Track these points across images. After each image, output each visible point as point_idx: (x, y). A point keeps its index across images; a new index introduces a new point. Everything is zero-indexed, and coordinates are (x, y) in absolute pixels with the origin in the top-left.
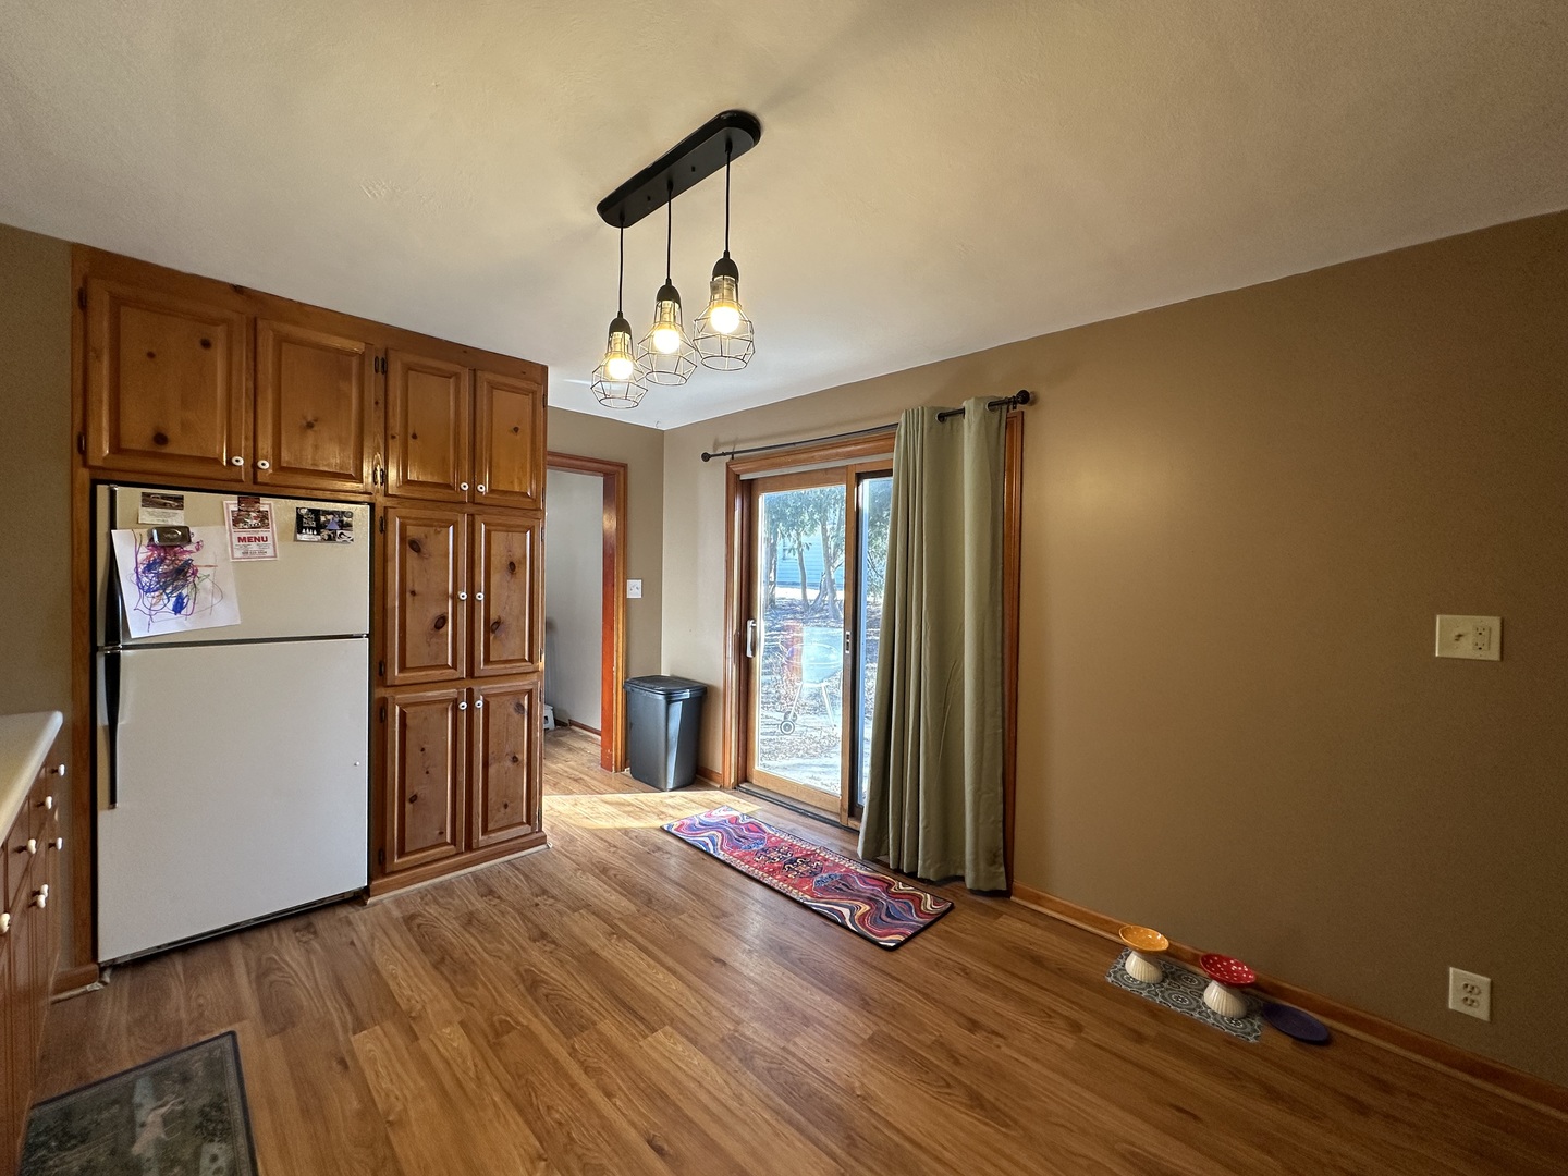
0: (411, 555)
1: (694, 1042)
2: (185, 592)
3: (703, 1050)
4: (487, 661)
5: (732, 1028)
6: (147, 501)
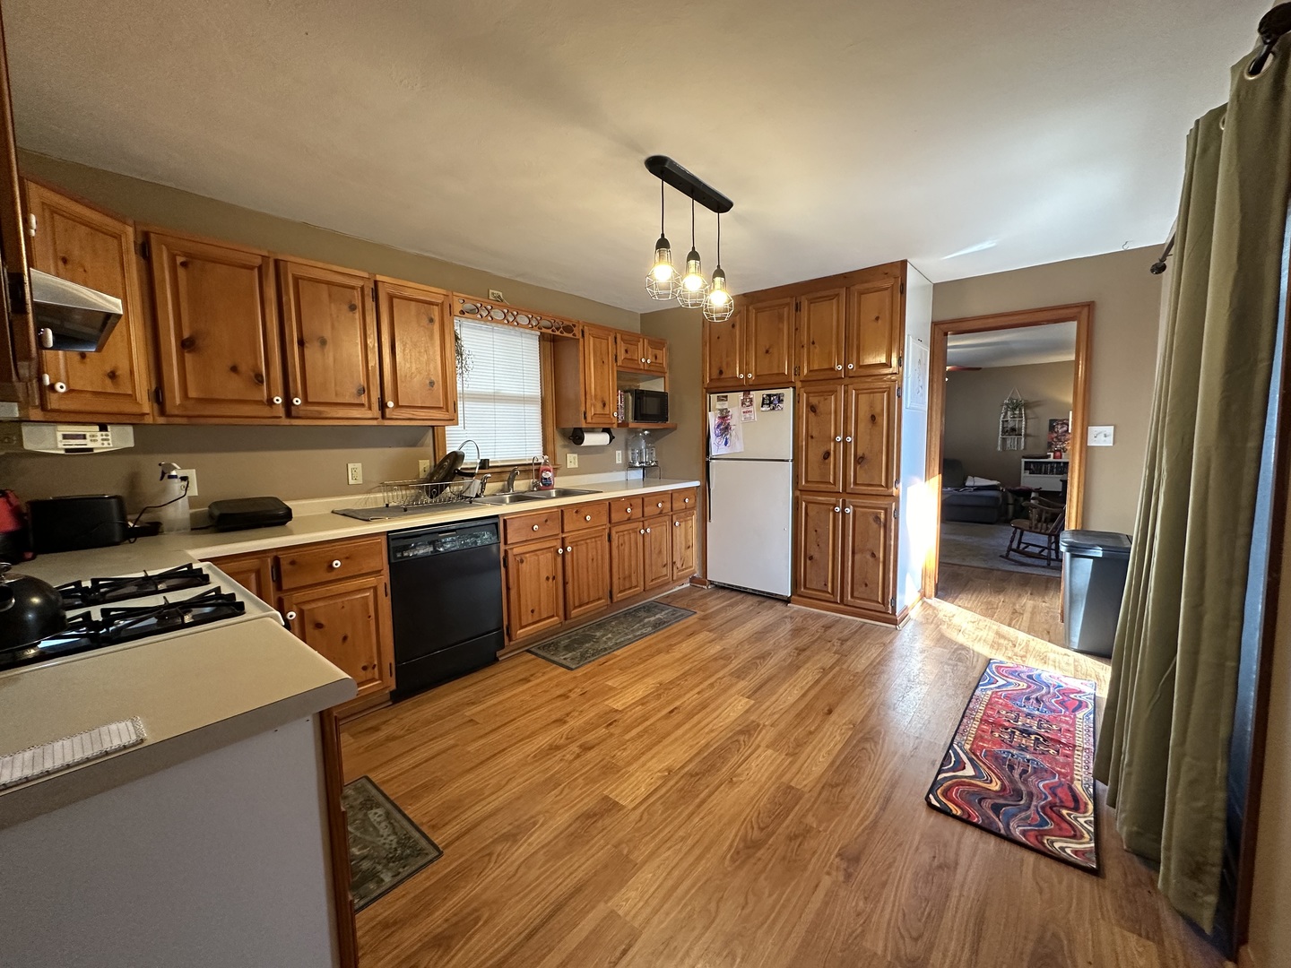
0: (811, 415)
1: (747, 712)
2: (728, 437)
3: (742, 716)
4: (855, 483)
5: (767, 723)
6: (719, 399)
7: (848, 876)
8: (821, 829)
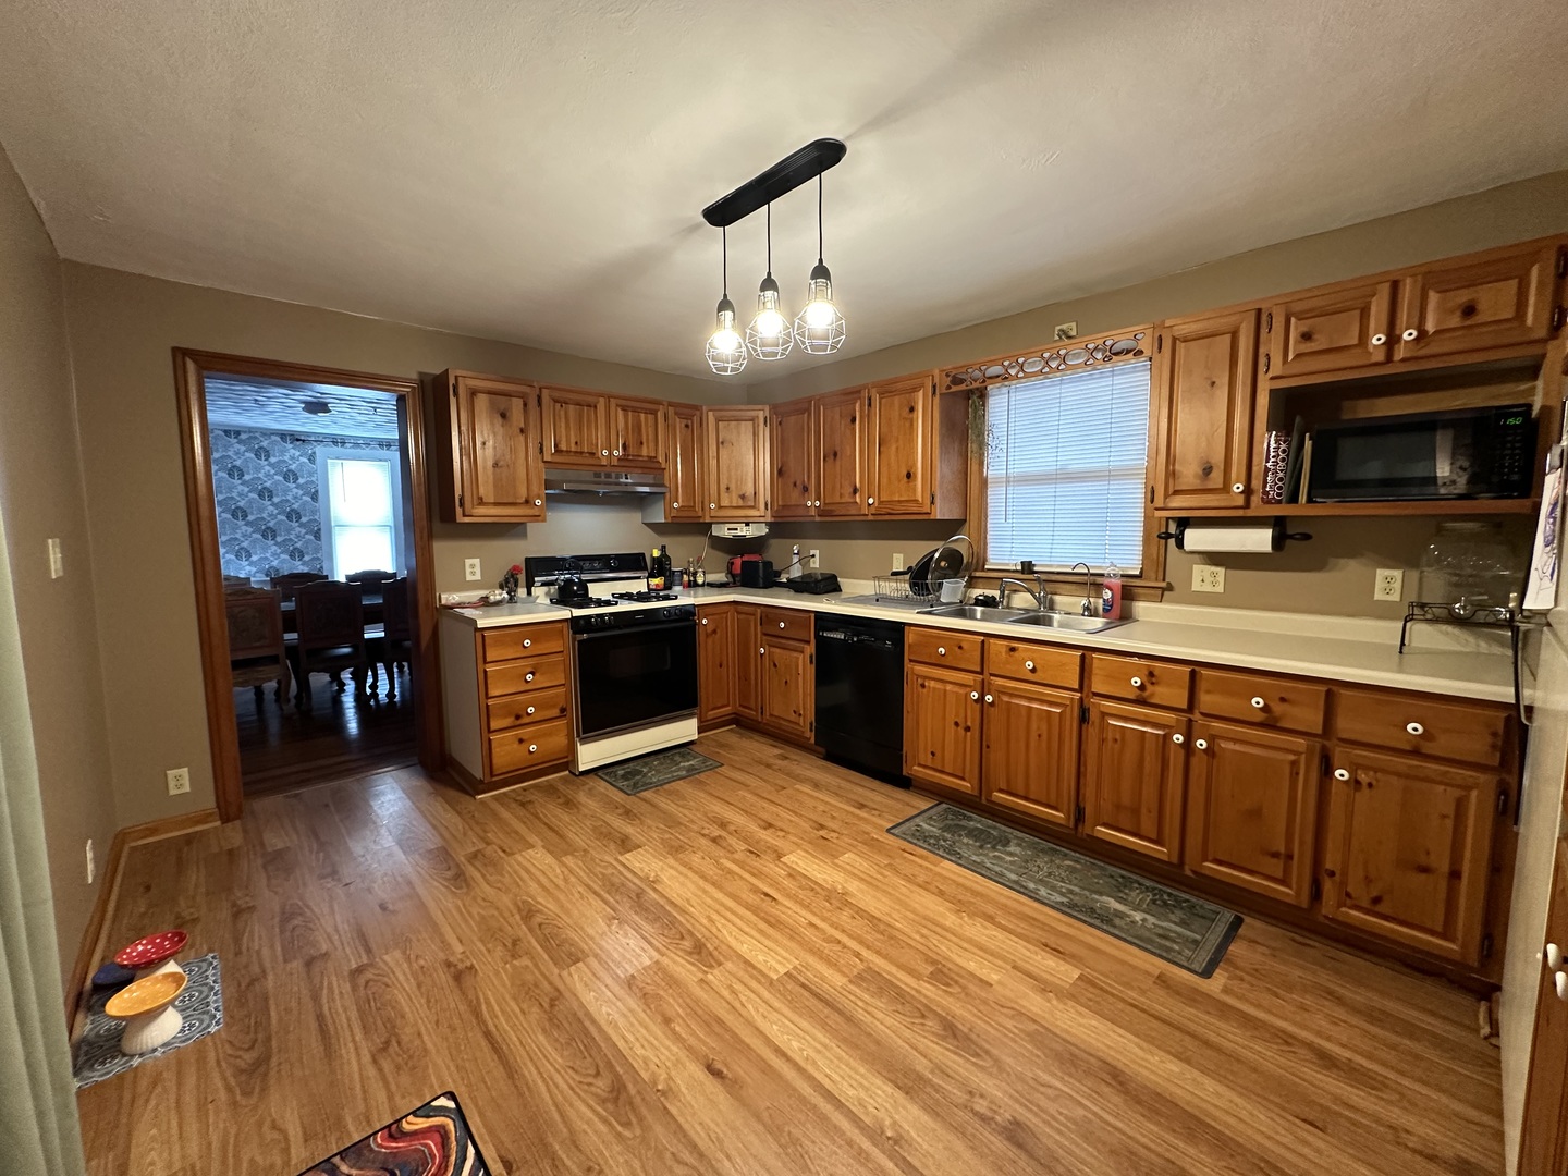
1: (747, 962)
3: (739, 956)
5: (710, 976)
7: (449, 965)
8: (508, 966)
